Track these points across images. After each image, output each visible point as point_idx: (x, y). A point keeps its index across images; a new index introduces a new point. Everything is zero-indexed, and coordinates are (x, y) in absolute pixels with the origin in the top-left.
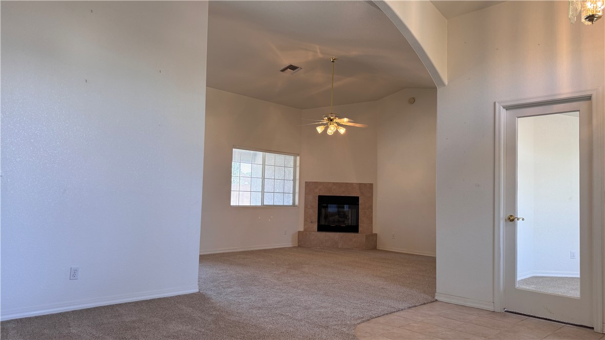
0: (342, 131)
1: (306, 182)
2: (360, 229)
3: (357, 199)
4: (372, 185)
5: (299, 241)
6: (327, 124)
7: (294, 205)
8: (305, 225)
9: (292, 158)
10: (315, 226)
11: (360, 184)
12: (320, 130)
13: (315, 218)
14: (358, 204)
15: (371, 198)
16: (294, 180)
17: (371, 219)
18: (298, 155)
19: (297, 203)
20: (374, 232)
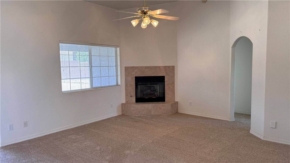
0: (155, 23)
1: (125, 67)
2: (166, 99)
3: (163, 77)
4: (173, 67)
5: (122, 111)
6: (140, 17)
7: (117, 85)
8: (126, 98)
9: (114, 49)
10: (134, 99)
11: (165, 67)
12: (134, 23)
13: (134, 94)
14: (164, 82)
15: (173, 76)
16: (116, 66)
17: (173, 92)
18: (118, 46)
19: (119, 83)
20: (176, 100)
